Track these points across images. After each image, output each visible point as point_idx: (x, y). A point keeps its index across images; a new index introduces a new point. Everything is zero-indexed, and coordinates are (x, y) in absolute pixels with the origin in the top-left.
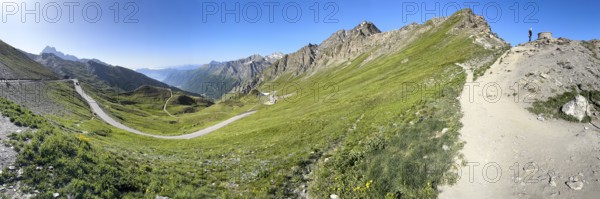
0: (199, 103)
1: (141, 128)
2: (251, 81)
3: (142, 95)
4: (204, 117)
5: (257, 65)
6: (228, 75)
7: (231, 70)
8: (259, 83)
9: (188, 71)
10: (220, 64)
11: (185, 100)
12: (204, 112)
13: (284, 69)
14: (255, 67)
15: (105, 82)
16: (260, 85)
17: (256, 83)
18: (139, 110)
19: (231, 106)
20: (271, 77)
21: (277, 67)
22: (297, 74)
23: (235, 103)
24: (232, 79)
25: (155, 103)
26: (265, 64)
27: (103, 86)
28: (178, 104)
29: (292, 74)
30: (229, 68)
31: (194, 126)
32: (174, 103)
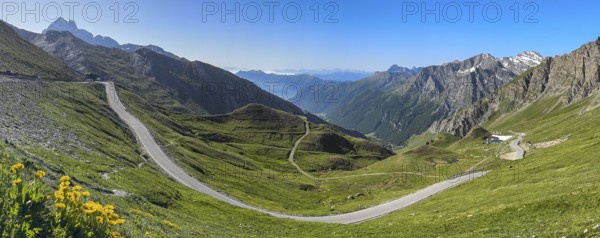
0: (362, 152)
1: (240, 193)
2: (471, 110)
3: (246, 124)
4: (375, 181)
5: (485, 78)
6: (423, 96)
7: (430, 85)
8: (489, 113)
9: (344, 84)
11: (332, 142)
12: (374, 170)
13: (544, 87)
14: (481, 79)
15: (171, 93)
16: (490, 118)
17: (482, 113)
18: (238, 155)
19: (431, 159)
20: (513, 102)
21: (528, 82)
22: (570, 100)
23: (439, 153)
24: (432, 104)
25: (272, 142)
26: (503, 74)
27: (166, 101)
28: (318, 150)
29: (559, 101)
30: (426, 80)
31: (353, 198)
32: (311, 148)
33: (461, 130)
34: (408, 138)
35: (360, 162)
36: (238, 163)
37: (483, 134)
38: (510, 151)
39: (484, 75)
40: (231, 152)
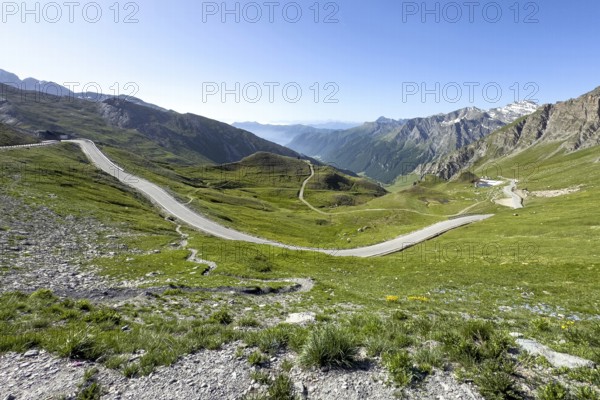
0: (361, 190)
2: (456, 155)
3: (255, 170)
4: (378, 216)
5: (470, 129)
6: (409, 142)
7: (415, 133)
8: (475, 158)
9: (336, 132)
10: (394, 123)
11: (334, 182)
12: (373, 206)
13: (540, 134)
14: (466, 129)
15: (162, 145)
16: (477, 163)
17: (468, 158)
18: (254, 199)
19: (423, 199)
20: (502, 149)
21: (520, 129)
22: (577, 146)
23: (431, 194)
24: (417, 150)
25: (282, 184)
26: (489, 123)
27: (156, 153)
28: (324, 188)
29: (562, 146)
30: (411, 130)
31: (362, 231)
32: (317, 186)
33: (446, 172)
34: (395, 177)
35: (360, 198)
36: (258, 206)
37: (470, 178)
38: (504, 197)
39: (469, 124)
40: (245, 196)
